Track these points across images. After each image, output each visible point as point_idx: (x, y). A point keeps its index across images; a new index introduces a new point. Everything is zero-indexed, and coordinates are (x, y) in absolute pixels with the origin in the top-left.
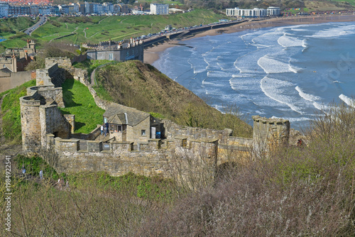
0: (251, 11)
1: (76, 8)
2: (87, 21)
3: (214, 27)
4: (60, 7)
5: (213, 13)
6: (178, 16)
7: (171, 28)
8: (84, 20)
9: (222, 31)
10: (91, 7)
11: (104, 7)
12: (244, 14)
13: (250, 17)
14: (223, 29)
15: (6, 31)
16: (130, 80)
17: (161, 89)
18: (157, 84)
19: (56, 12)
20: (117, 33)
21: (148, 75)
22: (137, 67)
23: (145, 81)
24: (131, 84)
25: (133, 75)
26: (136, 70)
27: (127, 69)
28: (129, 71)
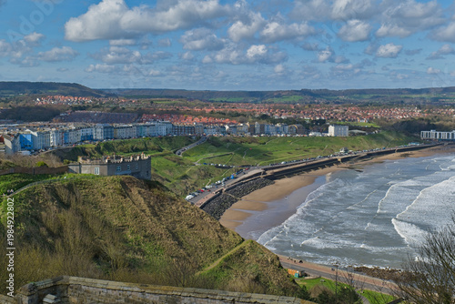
0: (448, 134)
1: (245, 129)
2: (252, 142)
3: (399, 151)
4: (227, 127)
5: (404, 136)
6: (358, 138)
7: (346, 151)
8: (249, 141)
9: (406, 155)
10: (262, 128)
11: (278, 128)
12: (440, 137)
13: (448, 140)
14: (409, 152)
15: (153, 150)
16: (104, 195)
17: (145, 207)
18: (143, 202)
19: (223, 133)
20: (282, 155)
21: (135, 191)
22: (122, 183)
23: (125, 197)
24: (103, 199)
25: (111, 191)
26: (119, 186)
27: (105, 184)
28: (107, 187)
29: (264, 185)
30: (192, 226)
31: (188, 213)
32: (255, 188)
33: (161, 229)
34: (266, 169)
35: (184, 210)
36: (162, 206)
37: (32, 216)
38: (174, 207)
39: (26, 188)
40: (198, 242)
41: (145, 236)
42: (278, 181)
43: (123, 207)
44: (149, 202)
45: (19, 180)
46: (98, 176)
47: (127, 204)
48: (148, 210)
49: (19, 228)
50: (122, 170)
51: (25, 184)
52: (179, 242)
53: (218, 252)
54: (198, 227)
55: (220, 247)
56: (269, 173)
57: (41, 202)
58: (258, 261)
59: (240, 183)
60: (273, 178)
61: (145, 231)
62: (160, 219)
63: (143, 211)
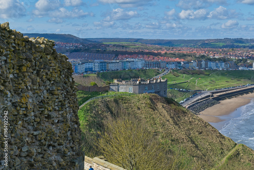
1: (194, 64)
2: (201, 73)
4: (183, 63)
8: (199, 73)
10: (206, 64)
11: (217, 64)
16: (139, 109)
17: (168, 118)
18: (166, 114)
19: (179, 67)
20: (222, 83)
21: (160, 105)
22: (151, 99)
23: (154, 110)
24: (139, 112)
25: (144, 105)
26: (149, 101)
27: (139, 100)
28: (141, 102)
29: (213, 104)
30: (201, 133)
31: (196, 123)
32: (208, 106)
33: (182, 135)
34: (213, 93)
35: (193, 120)
36: (179, 117)
37: (97, 124)
38: (186, 119)
39: (88, 102)
40: (207, 145)
41: (172, 140)
42: (222, 102)
43: (153, 118)
44: (170, 114)
45: (82, 95)
46: (132, 94)
47: (155, 115)
48: (171, 120)
49: (91, 132)
50: (149, 89)
51: (87, 99)
52: (195, 145)
53: (222, 153)
54: (204, 133)
55: (222, 149)
56: (215, 95)
57: (100, 112)
58: (250, 161)
59: (197, 102)
60: (219, 99)
61: (172, 136)
62: (179, 127)
63: (168, 121)
